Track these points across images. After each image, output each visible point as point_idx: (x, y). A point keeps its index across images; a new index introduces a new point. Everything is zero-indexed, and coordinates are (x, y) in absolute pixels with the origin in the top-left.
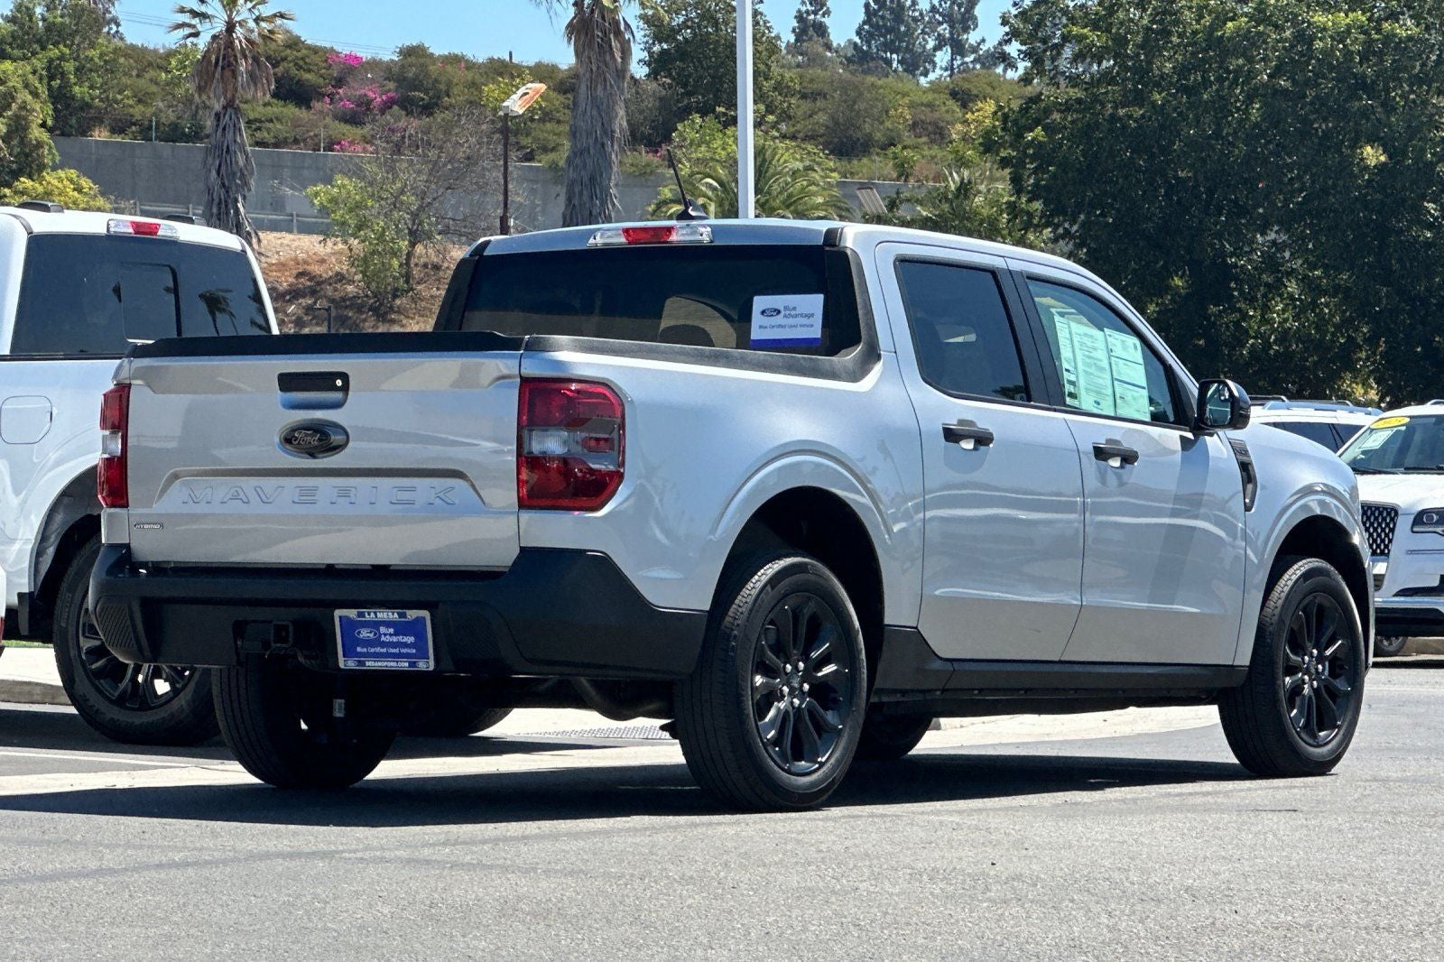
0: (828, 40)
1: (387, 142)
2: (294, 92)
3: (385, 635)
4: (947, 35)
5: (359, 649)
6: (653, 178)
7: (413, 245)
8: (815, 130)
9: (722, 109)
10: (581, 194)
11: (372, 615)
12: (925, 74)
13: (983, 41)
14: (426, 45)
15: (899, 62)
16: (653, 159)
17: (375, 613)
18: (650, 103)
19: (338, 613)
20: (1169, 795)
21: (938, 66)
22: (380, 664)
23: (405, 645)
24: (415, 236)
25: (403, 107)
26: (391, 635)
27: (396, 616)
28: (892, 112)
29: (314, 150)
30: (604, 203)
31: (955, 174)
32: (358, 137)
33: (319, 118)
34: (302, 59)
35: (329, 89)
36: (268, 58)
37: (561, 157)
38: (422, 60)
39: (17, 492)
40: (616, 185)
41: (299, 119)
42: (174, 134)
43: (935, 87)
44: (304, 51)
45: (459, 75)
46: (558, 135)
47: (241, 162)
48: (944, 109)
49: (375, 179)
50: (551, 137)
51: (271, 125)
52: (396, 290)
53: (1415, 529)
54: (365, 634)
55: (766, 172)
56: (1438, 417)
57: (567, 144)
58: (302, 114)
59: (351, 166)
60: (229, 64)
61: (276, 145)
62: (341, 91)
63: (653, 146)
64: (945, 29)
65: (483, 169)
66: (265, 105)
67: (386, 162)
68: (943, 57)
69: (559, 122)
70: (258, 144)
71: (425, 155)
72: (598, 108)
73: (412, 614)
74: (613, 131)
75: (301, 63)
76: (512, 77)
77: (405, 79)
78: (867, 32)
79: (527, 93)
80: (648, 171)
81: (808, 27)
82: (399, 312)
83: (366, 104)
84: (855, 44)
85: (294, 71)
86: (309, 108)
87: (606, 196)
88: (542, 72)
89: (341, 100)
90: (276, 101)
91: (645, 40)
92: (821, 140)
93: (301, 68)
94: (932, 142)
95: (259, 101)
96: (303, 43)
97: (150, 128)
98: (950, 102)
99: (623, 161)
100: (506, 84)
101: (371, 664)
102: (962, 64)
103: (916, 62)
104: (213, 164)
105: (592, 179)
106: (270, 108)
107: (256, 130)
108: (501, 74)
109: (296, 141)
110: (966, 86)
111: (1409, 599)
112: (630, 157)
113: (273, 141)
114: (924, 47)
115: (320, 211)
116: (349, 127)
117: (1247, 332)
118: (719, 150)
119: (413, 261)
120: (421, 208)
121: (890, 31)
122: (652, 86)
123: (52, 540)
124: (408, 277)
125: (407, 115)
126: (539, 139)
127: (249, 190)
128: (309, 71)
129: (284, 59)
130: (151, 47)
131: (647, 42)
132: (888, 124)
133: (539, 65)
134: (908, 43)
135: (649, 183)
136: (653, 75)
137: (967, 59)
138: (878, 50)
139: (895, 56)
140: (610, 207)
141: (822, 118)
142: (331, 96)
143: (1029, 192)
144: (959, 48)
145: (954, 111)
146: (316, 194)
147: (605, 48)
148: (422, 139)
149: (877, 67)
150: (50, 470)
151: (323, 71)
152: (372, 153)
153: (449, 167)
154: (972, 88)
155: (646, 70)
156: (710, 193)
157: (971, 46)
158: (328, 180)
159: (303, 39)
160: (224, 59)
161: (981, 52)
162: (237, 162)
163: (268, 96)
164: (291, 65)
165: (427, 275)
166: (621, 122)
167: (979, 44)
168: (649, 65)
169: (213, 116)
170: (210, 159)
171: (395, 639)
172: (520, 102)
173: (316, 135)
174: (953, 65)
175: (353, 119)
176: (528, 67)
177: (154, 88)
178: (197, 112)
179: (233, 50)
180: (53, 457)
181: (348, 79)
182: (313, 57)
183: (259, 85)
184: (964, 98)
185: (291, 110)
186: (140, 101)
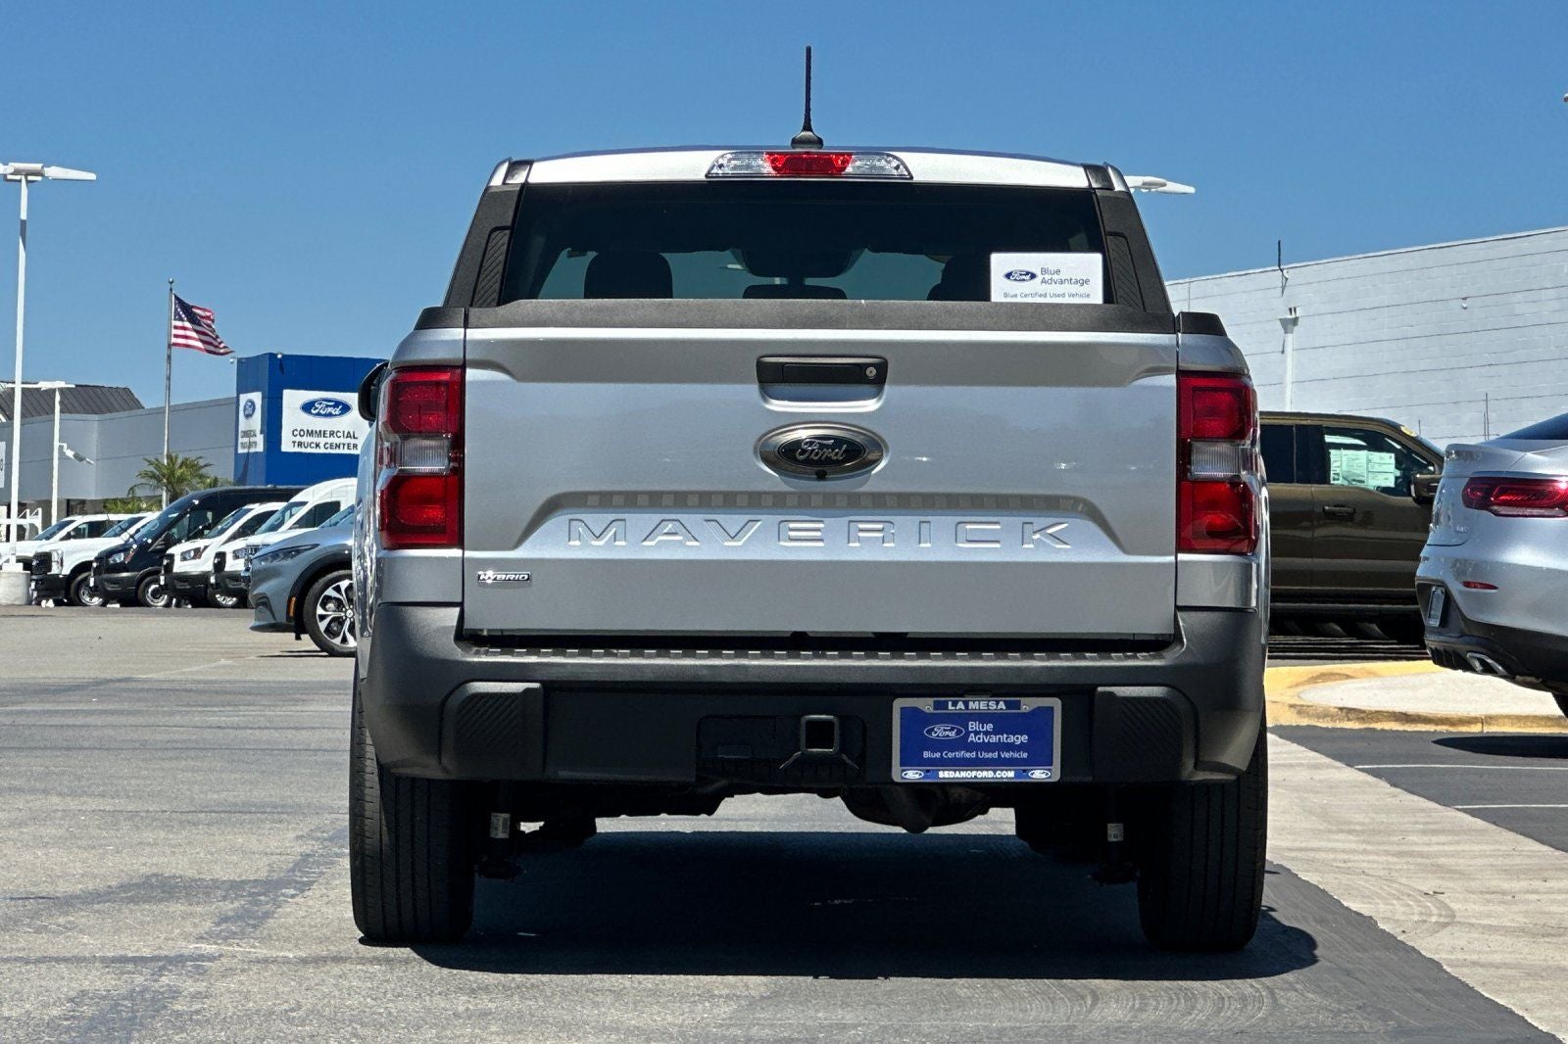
3: (977, 733)
5: (926, 754)
11: (960, 705)
17: (966, 704)
19: (899, 704)
22: (964, 774)
23: (1010, 747)
26: (986, 733)
27: (1002, 705)
54: (941, 732)
73: (1028, 704)
101: (946, 775)
171: (994, 739)
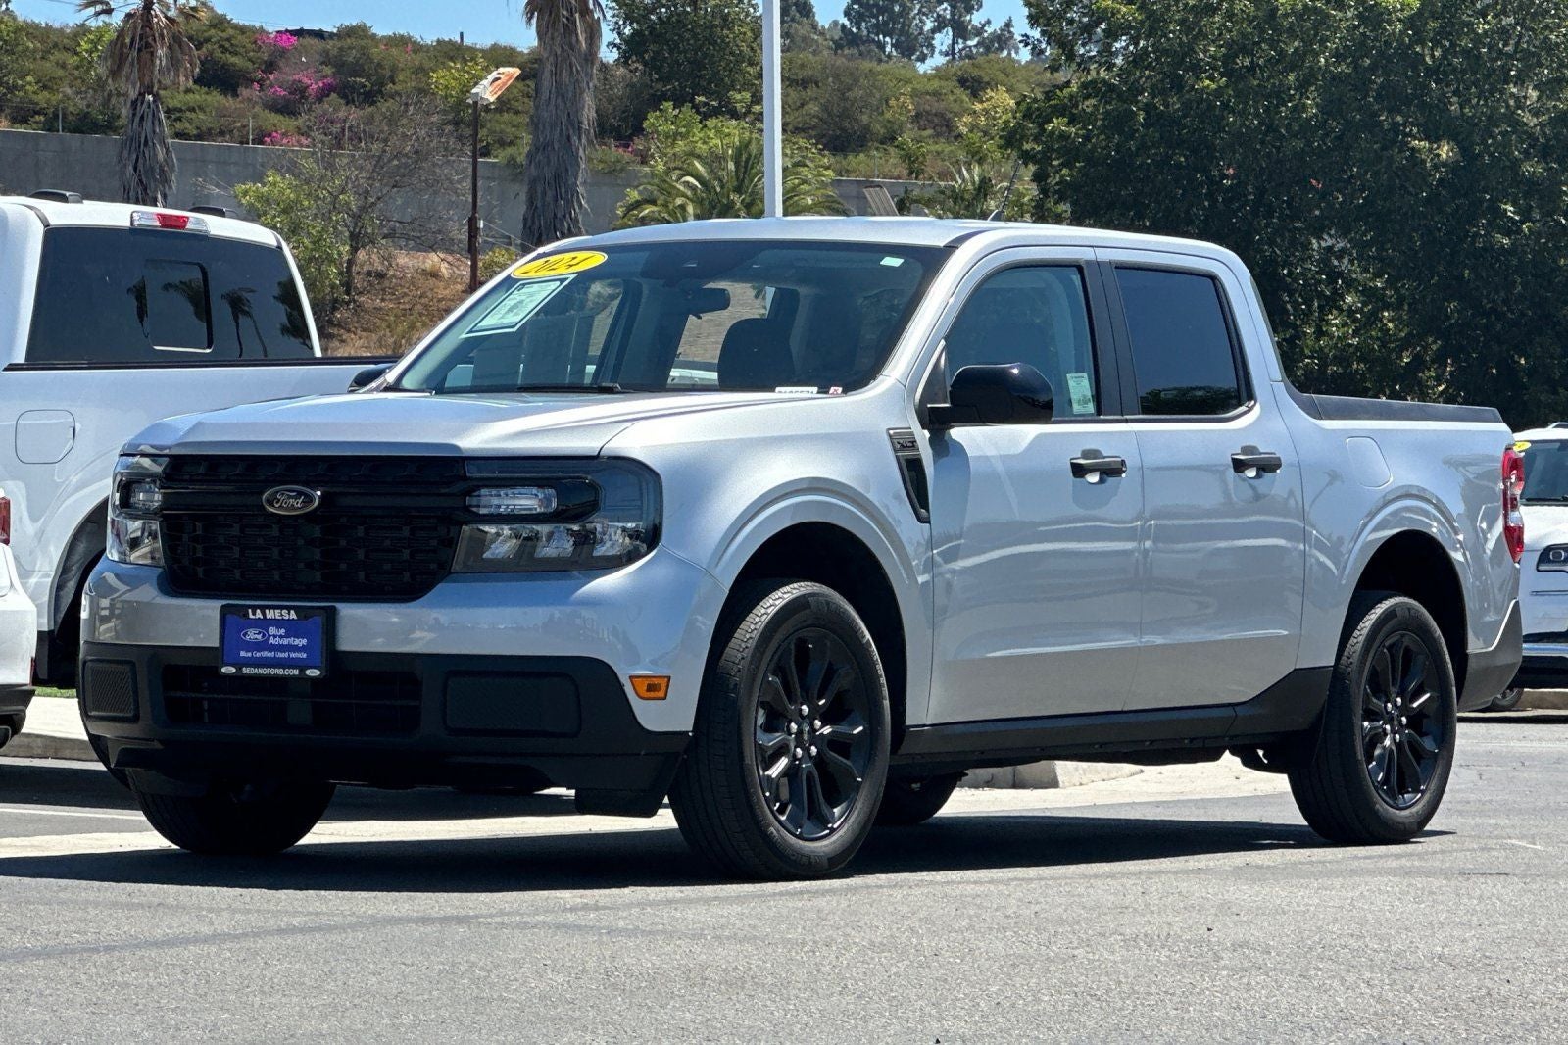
0: (814, 20)
1: (326, 135)
2: (220, 78)
4: (948, 16)
6: (623, 175)
7: (354, 250)
8: (805, 123)
9: (702, 99)
10: (544, 193)
12: (923, 59)
13: (989, 22)
14: (368, 25)
15: (892, 45)
16: (626, 155)
18: (618, 91)
20: (1356, 857)
21: (937, 51)
24: (357, 241)
25: (344, 96)
28: (892, 102)
29: (242, 143)
30: (569, 203)
31: (965, 172)
32: (291, 128)
33: (247, 107)
34: (228, 40)
35: (259, 75)
36: (191, 39)
37: (521, 151)
38: (362, 43)
39: (34, 519)
40: (585, 183)
41: (225, 108)
42: (84, 125)
43: (940, 73)
44: (231, 32)
45: (404, 58)
46: (516, 126)
47: (161, 155)
48: (951, 98)
49: (312, 177)
50: (510, 130)
51: (193, 115)
52: (336, 301)
53: (1541, 568)
55: (752, 168)
56: (1561, 441)
57: (527, 139)
58: (229, 102)
59: (284, 162)
60: (148, 45)
61: (199, 137)
62: (272, 77)
63: (625, 141)
64: (945, 9)
65: (435, 165)
66: (188, 91)
67: (323, 157)
68: (943, 40)
69: (517, 112)
70: (179, 135)
71: (368, 150)
72: (563, 97)
74: (580, 123)
75: (227, 45)
76: (465, 61)
77: (343, 64)
78: (857, 12)
79: (499, 79)
80: (619, 168)
81: (790, 6)
82: (339, 326)
83: (300, 91)
84: (843, 26)
85: (218, 54)
86: (235, 95)
87: (573, 196)
88: (500, 56)
89: (272, 86)
90: (198, 88)
91: (615, 19)
92: (813, 133)
93: (227, 50)
94: (938, 135)
95: (180, 89)
96: (229, 22)
97: (56, 116)
98: (959, 91)
99: (591, 156)
100: (457, 69)
102: (964, 49)
103: (912, 46)
104: (129, 158)
105: (557, 177)
106: (191, 95)
107: (176, 120)
108: (452, 59)
109: (222, 133)
110: (975, 72)
111: (1535, 646)
112: (600, 152)
113: (195, 132)
114: (921, 29)
115: (249, 211)
116: (281, 117)
117: (1302, 350)
118: (699, 145)
119: (355, 269)
120: (363, 209)
121: (882, 10)
122: (621, 71)
123: (73, 571)
124: (348, 286)
125: (347, 103)
126: (495, 132)
127: (170, 187)
128: (236, 54)
129: (208, 40)
130: (57, 25)
131: (617, 23)
132: (888, 115)
133: (495, 47)
134: (903, 23)
135: (619, 182)
136: (625, 59)
137: (970, 43)
138: (869, 32)
139: (888, 39)
140: (577, 207)
141: (813, 108)
142: (260, 82)
143: (1056, 192)
144: (961, 31)
145: (962, 101)
146: (245, 193)
147: (569, 29)
148: (364, 131)
149: (869, 52)
150: (72, 494)
151: (252, 54)
152: (308, 147)
153: (395, 162)
154: (983, 75)
155: (615, 54)
156: (689, 193)
157: (975, 28)
158: (259, 178)
159: (229, 17)
160: (141, 39)
161: (986, 35)
162: (155, 155)
163: (191, 82)
164: (216, 46)
165: (371, 284)
166: (589, 113)
167: (984, 26)
168: (619, 48)
169: (129, 104)
170: (126, 153)
172: (491, 89)
173: (244, 127)
174: (953, 49)
175: (286, 108)
176: (482, 51)
177: (60, 73)
178: (109, 100)
179: (151, 29)
180: (74, 480)
181: (281, 64)
182: (239, 37)
183: (182, 69)
184: (974, 86)
185: (215, 98)
186: (45, 87)
